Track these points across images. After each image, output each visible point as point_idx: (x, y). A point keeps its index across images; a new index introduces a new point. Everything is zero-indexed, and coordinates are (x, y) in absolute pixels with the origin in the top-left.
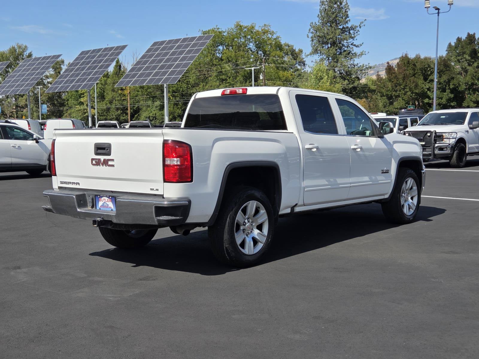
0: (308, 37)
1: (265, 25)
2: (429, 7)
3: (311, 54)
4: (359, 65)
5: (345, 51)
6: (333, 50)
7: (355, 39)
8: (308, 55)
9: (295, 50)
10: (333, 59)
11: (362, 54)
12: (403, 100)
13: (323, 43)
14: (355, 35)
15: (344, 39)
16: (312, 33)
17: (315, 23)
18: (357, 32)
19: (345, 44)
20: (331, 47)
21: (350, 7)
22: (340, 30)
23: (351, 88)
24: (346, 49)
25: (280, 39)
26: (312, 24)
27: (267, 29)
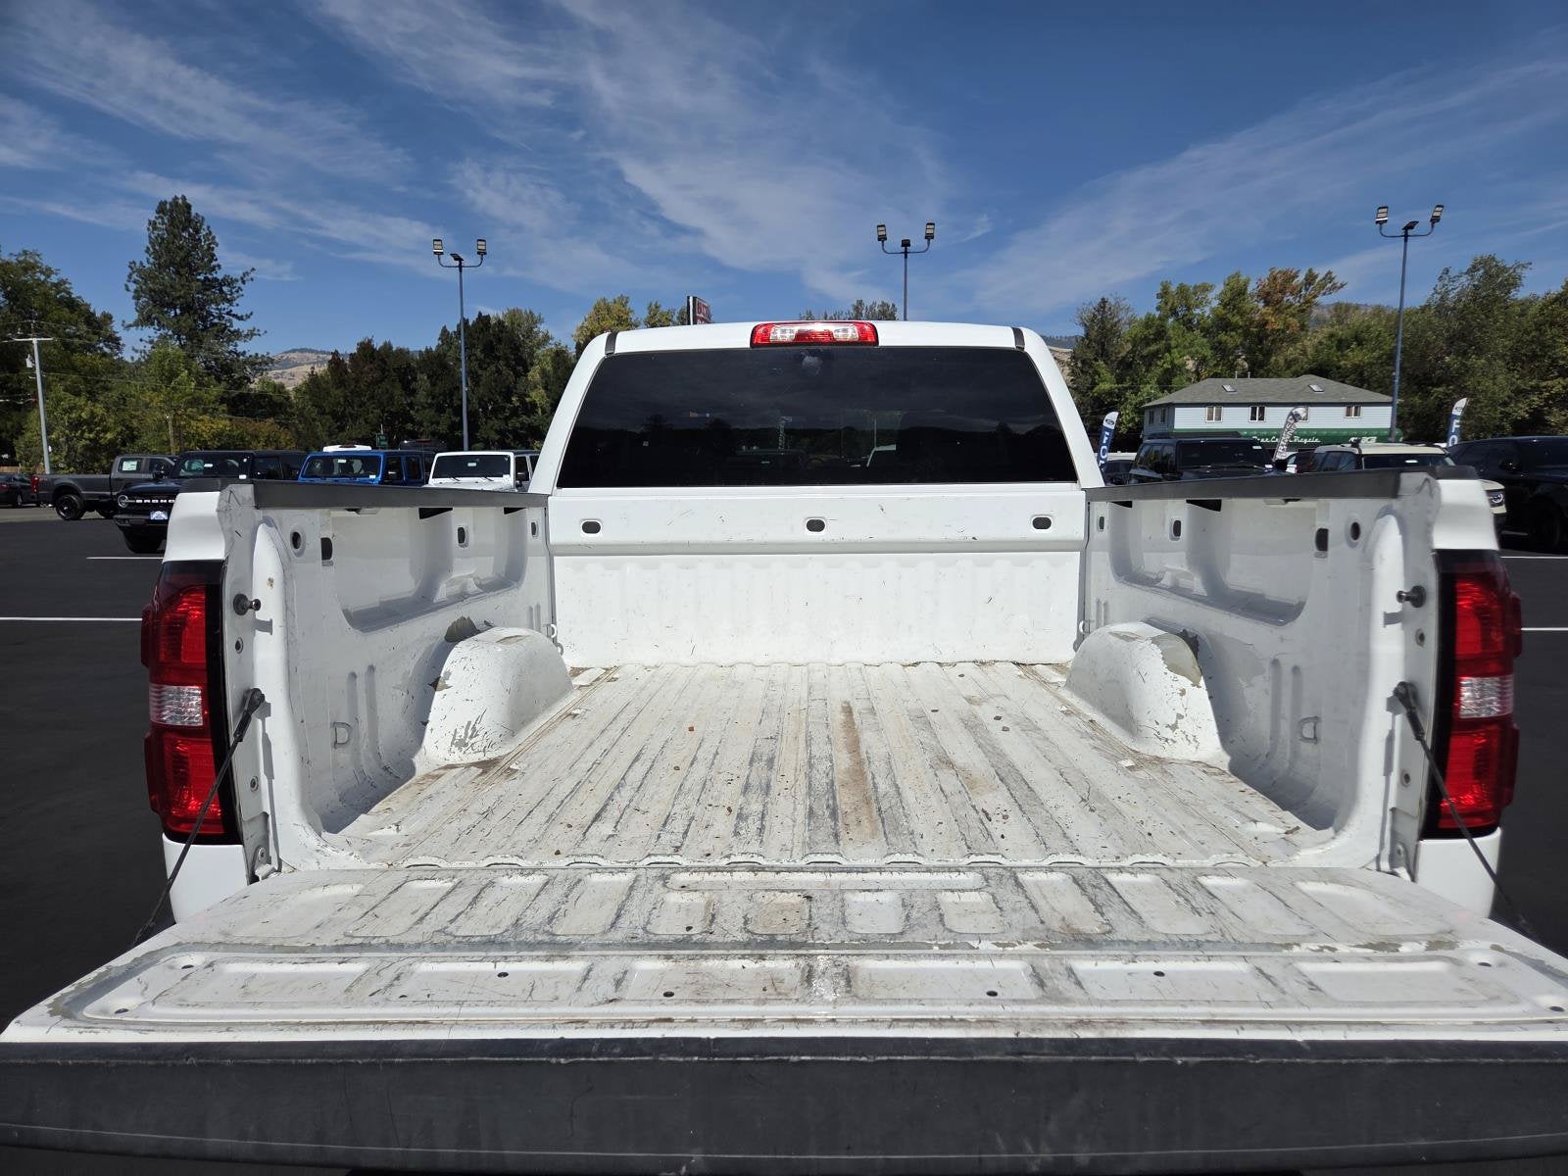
0: (128, 290)
1: (25, 253)
2: (442, 253)
3: (136, 324)
4: (247, 355)
5: (213, 325)
6: (188, 321)
7: (235, 303)
8: (130, 326)
9: (93, 314)
10: (189, 338)
11: (251, 334)
12: (366, 423)
13: (163, 306)
14: (235, 295)
15: (212, 302)
16: (135, 282)
17: (141, 263)
18: (237, 292)
19: (215, 312)
20: (182, 314)
21: (217, 240)
22: (199, 283)
23: (233, 398)
24: (216, 321)
25: (67, 285)
26: (133, 265)
27: (32, 261)
